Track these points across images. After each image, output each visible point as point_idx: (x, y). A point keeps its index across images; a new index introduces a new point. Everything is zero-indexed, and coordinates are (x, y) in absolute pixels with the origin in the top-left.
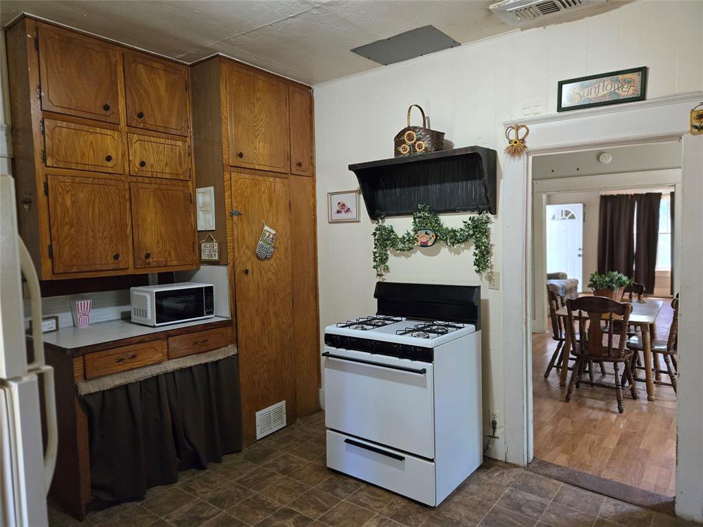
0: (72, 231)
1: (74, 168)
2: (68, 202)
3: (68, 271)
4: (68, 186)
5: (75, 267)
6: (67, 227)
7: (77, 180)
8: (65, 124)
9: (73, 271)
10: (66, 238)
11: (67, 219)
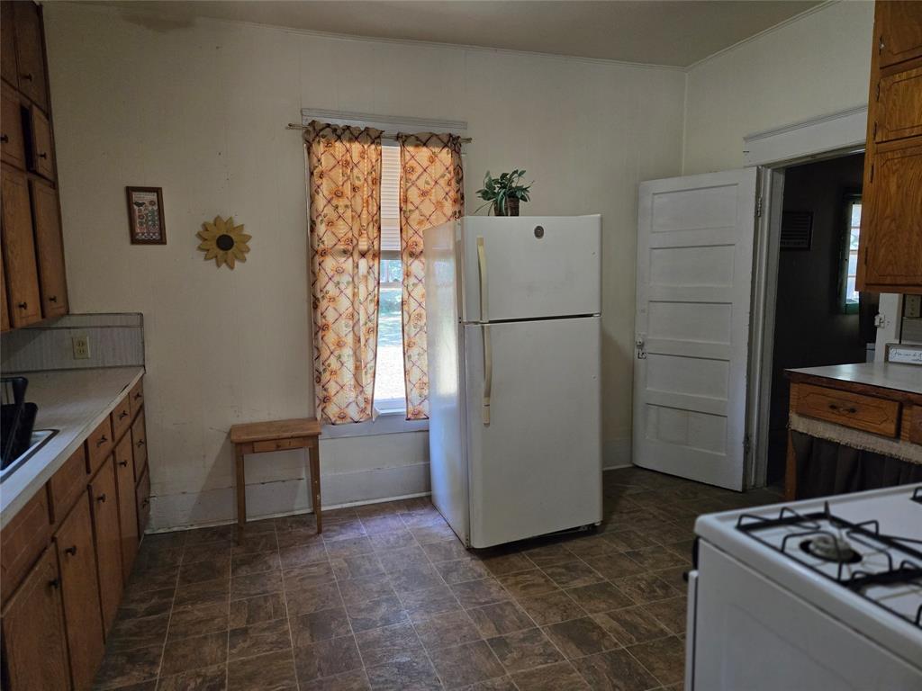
0: (893, 226)
1: (907, 135)
2: (893, 188)
3: (881, 282)
4: (895, 165)
5: (889, 278)
6: (888, 221)
7: (909, 152)
8: (904, 75)
9: (887, 282)
10: (885, 235)
11: (888, 211)
